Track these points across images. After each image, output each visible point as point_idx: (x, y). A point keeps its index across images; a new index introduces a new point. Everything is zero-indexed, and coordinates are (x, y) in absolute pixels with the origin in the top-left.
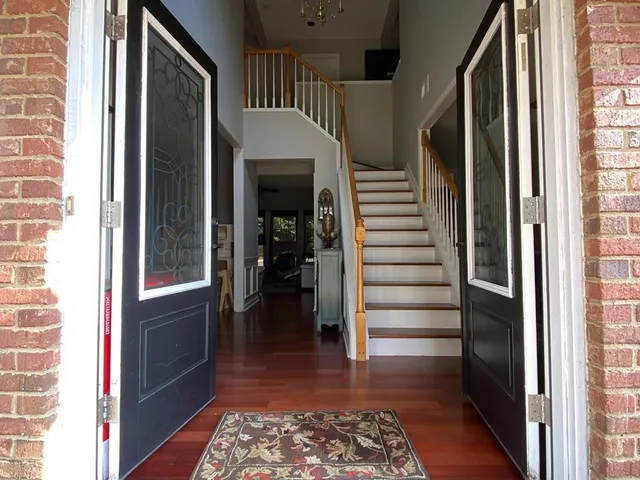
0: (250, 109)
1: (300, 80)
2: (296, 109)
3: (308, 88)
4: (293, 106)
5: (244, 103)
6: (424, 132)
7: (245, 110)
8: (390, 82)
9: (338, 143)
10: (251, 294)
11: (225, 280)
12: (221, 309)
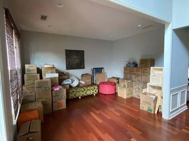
10: (178, 107)
11: (159, 98)
12: (156, 112)
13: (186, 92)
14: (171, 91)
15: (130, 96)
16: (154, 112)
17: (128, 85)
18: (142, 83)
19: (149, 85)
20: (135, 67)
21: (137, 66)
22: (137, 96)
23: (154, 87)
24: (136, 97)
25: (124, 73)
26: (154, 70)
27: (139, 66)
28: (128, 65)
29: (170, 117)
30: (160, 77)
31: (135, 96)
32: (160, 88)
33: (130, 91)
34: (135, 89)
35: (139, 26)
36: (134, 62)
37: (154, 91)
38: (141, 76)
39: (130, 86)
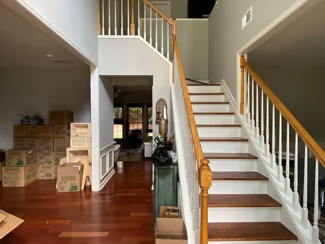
0: (103, 36)
1: (142, 16)
2: (139, 36)
3: (148, 22)
4: (136, 34)
5: (99, 31)
6: (243, 56)
7: (99, 36)
8: (207, 19)
9: (171, 64)
10: (107, 172)
11: (86, 166)
12: (83, 188)
13: (113, 152)
14: (101, 152)
15: (31, 180)
16: (81, 189)
17: (28, 160)
18: (55, 150)
19: (70, 151)
20: (39, 124)
21: (43, 122)
22: (46, 176)
23: (75, 153)
24: (45, 178)
25: (15, 137)
26: (75, 127)
27: (46, 122)
28: (25, 122)
29: (101, 187)
30: (84, 137)
31: (43, 177)
32: (85, 153)
33: (31, 170)
34: (42, 164)
35: (50, 56)
36: (37, 116)
37: (77, 159)
38: (52, 140)
39: (32, 161)
